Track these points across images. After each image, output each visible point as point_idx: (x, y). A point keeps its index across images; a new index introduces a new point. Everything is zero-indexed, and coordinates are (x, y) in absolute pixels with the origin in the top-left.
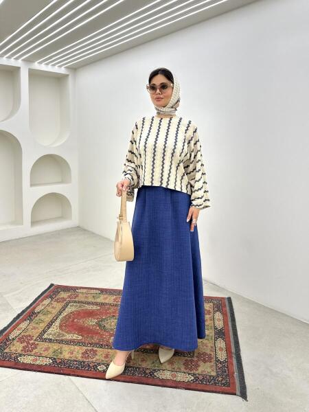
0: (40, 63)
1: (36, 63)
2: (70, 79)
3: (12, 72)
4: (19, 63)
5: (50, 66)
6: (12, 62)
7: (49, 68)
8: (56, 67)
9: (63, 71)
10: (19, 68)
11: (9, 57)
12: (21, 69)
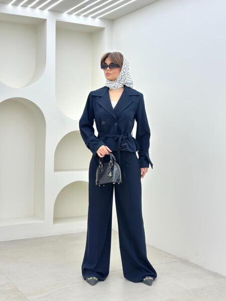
1: (65, 13)
2: (106, 33)
4: (45, 14)
5: (81, 17)
7: (81, 20)
8: (89, 18)
9: (97, 23)
10: (45, 20)
11: (34, 7)
12: (48, 22)
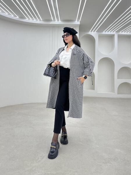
0: (122, 32)
1: (120, 32)
3: (112, 36)
4: (114, 33)
6: (112, 33)
7: (126, 33)
10: (114, 35)
11: (111, 31)
12: (115, 35)
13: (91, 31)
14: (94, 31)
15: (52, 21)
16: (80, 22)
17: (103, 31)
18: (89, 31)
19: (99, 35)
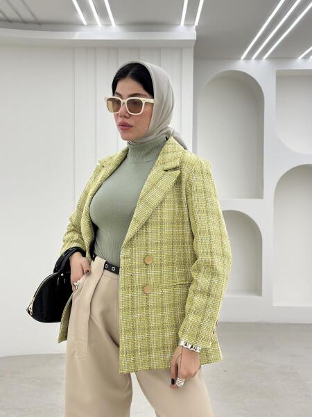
13: (248, 58)
14: (259, 58)
15: (83, 25)
16: (197, 29)
17: (295, 57)
18: (240, 59)
19: (278, 72)
